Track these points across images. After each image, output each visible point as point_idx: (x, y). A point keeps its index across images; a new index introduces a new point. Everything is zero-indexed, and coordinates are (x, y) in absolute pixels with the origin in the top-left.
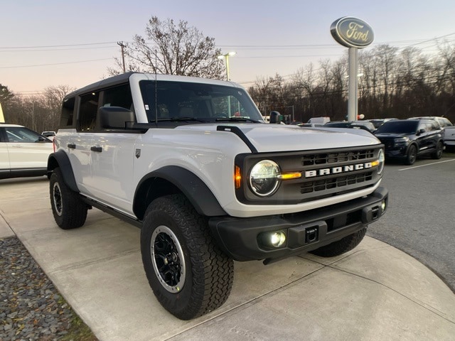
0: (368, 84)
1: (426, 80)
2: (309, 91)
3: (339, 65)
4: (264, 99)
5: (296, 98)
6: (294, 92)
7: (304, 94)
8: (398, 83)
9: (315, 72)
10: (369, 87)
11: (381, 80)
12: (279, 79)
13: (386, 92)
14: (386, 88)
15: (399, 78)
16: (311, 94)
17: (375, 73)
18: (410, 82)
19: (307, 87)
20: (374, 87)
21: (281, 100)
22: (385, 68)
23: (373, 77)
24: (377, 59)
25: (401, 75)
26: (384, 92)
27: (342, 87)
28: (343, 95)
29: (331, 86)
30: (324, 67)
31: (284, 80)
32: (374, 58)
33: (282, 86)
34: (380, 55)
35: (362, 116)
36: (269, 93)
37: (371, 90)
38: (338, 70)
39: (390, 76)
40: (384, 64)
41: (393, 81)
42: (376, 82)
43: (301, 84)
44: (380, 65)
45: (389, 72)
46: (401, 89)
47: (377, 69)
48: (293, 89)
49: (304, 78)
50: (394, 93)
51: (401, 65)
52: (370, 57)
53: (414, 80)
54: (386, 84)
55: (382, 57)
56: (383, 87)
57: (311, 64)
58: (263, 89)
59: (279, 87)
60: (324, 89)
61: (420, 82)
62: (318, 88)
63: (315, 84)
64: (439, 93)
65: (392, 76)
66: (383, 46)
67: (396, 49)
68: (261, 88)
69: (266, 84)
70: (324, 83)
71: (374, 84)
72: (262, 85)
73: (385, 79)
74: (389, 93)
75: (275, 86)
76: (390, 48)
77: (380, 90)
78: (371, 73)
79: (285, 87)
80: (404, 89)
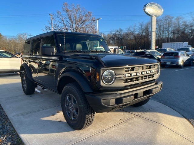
0: (160, 33)
1: (186, 31)
2: (134, 36)
3: (148, 24)
4: (114, 39)
5: (128, 39)
7: (132, 37)
8: (174, 32)
9: (137, 27)
10: (161, 34)
11: (166, 31)
12: (121, 31)
13: (168, 36)
15: (174, 30)
17: (163, 28)
18: (179, 32)
19: (133, 34)
21: (121, 40)
22: (168, 26)
23: (162, 30)
25: (175, 29)
27: (149, 34)
28: (149, 38)
29: (144, 34)
30: (141, 25)
31: (123, 31)
32: (163, 21)
33: (122, 33)
34: (165, 20)
35: (158, 47)
36: (117, 37)
37: (162, 36)
38: (147, 27)
39: (170, 29)
40: (168, 24)
41: (171, 31)
42: (164, 32)
43: (130, 33)
44: (166, 24)
45: (170, 28)
47: (164, 26)
48: (127, 35)
49: (132, 30)
50: (172, 37)
51: (175, 24)
52: (161, 21)
53: (181, 31)
54: (168, 33)
55: (167, 21)
56: (167, 34)
57: (135, 24)
58: (114, 35)
59: (121, 34)
60: (141, 35)
61: (183, 32)
63: (137, 33)
64: (192, 37)
65: (171, 29)
66: (167, 16)
67: (173, 18)
68: (113, 34)
69: (115, 32)
70: (141, 32)
71: (163, 33)
72: (113, 33)
73: (168, 31)
74: (170, 37)
75: (119, 33)
76: (170, 17)
77: (165, 36)
80: (176, 35)
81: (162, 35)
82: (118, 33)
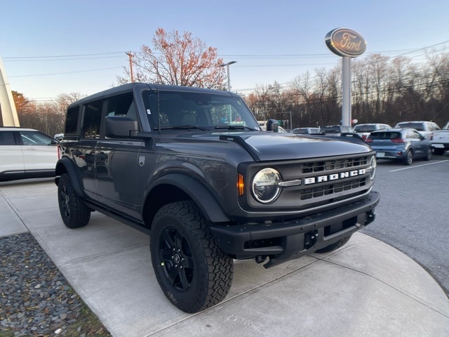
0: (361, 91)
1: (416, 87)
2: (306, 98)
3: (333, 73)
4: (263, 105)
5: (294, 104)
6: (291, 99)
7: (301, 100)
8: (389, 90)
9: (311, 80)
10: (362, 94)
11: (373, 87)
12: (278, 87)
13: (378, 98)
14: (378, 95)
15: (390, 85)
16: (307, 100)
17: (368, 80)
18: (401, 89)
19: (304, 94)
20: (367, 94)
21: (279, 106)
22: (377, 76)
23: (365, 85)
24: (369, 68)
25: (393, 82)
26: (376, 98)
27: (336, 94)
28: (338, 102)
29: (327, 93)
30: (320, 75)
31: (282, 87)
32: (367, 66)
33: (281, 93)
34: (372, 63)
35: (356, 121)
36: (269, 100)
37: (364, 97)
38: (333, 78)
39: (382, 84)
40: (376, 73)
41: (384, 88)
42: (369, 89)
43: (298, 91)
44: (372, 73)
45: (381, 80)
46: (392, 95)
47: (370, 76)
48: (290, 95)
49: (302, 85)
50: (386, 100)
51: (392, 73)
52: (363, 66)
53: (405, 87)
54: (378, 91)
55: (374, 66)
56: (375, 94)
57: (308, 72)
58: (262, 96)
59: (277, 94)
60: (320, 95)
61: (410, 89)
62: (314, 95)
63: (311, 91)
64: (428, 99)
65: (384, 84)
66: (375, 56)
67: (387, 58)
68: (260, 94)
69: (265, 91)
70: (320, 90)
71: (367, 91)
72: (261, 92)
73: (377, 87)
74: (381, 99)
75: (274, 93)
76: (381, 58)
77: (372, 97)
78: (364, 80)
79: (283, 94)
80: (396, 95)
81: (365, 95)
82: (271, 93)
